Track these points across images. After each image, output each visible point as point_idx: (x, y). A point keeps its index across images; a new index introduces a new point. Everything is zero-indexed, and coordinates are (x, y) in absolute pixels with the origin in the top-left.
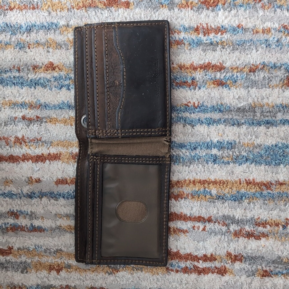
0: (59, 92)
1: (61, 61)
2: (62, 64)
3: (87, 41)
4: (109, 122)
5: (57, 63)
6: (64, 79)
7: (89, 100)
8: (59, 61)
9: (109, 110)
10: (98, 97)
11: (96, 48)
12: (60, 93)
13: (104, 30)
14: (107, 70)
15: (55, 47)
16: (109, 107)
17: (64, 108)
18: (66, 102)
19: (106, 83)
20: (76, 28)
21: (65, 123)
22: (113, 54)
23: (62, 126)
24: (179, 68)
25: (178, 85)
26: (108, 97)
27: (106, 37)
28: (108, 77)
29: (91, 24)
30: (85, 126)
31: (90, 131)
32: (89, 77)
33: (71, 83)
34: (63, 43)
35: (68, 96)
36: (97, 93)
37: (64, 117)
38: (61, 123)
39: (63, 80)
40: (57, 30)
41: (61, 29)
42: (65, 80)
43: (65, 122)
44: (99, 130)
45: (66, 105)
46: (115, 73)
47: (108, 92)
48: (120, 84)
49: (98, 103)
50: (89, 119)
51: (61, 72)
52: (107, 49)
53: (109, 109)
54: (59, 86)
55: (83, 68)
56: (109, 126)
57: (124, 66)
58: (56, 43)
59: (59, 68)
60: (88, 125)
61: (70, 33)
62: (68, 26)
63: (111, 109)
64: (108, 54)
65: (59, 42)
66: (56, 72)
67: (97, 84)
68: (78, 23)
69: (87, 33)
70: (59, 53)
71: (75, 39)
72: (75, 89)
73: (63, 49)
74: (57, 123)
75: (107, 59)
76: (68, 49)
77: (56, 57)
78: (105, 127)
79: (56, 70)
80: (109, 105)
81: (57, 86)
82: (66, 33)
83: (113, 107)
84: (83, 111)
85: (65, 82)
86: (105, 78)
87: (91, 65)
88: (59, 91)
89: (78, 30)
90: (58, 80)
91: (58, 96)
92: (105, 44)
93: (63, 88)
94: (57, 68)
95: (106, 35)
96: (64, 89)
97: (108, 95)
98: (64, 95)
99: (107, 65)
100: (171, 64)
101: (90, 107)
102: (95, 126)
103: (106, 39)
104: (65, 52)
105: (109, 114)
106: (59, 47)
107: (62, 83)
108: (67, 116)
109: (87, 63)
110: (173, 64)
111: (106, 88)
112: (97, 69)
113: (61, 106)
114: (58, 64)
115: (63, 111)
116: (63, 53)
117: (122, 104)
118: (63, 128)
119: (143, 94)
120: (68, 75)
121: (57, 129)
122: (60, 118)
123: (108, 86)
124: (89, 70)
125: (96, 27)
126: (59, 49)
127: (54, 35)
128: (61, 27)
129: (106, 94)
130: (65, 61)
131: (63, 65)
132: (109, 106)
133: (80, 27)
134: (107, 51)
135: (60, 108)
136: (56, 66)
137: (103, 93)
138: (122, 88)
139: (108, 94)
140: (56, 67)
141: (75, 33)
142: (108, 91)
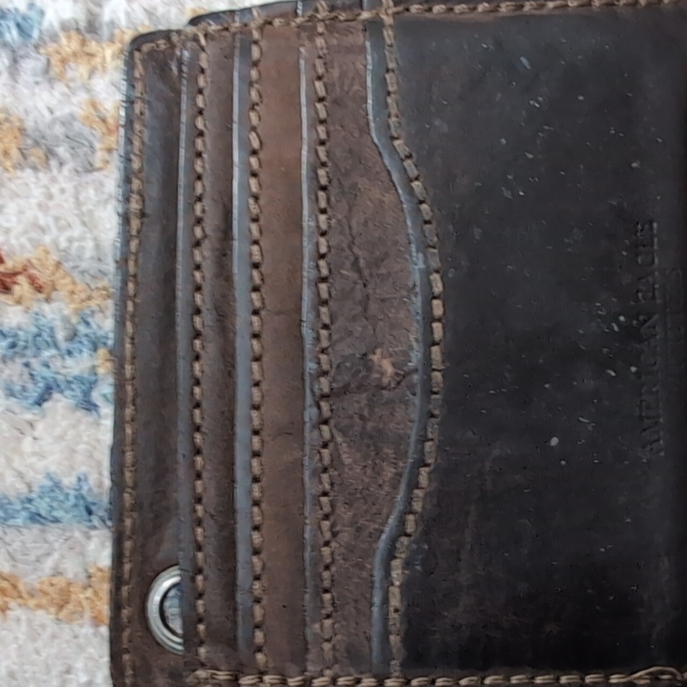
0: (31, 425)
1: (47, 239)
2: (54, 257)
3: (201, 112)
4: (328, 622)
5: (22, 247)
6: (64, 345)
7: (199, 476)
8: (34, 235)
9: (327, 544)
10: (256, 454)
11: (254, 152)
12: (40, 426)
13: (311, 39)
14: (323, 287)
15: (14, 153)
16: (326, 524)
17: (56, 521)
18: (68, 481)
19: (311, 366)
20: (139, 41)
21: (61, 607)
22: (363, 183)
23: (43, 626)
26: (327, 461)
27: (319, 85)
28: (324, 333)
29: (232, 12)
30: (173, 642)
31: (202, 673)
32: (207, 332)
33: (101, 371)
34: (59, 130)
35: (82, 447)
36: (256, 433)
37: (57, 573)
38: (39, 606)
39: (53, 352)
40: (27, 56)
41: (52, 47)
42: (70, 353)
43: (61, 600)
44: (262, 673)
45: (72, 501)
46: (373, 307)
47: (325, 428)
48: (402, 377)
49: (257, 494)
50: (200, 596)
51: (46, 308)
52: (323, 157)
53: (328, 535)
54: (30, 386)
55: (169, 278)
56: (327, 646)
57: (435, 263)
58: (22, 130)
59: (32, 280)
60: (190, 638)
61: (104, 69)
62: (93, 27)
63: (345, 537)
64: (334, 191)
65: (42, 127)
66: (19, 302)
67: (257, 377)
68: (150, 13)
69: (204, 64)
70: (37, 192)
71: (130, 102)
72: (120, 403)
73: (61, 164)
74: (12, 604)
75: (323, 218)
76: (90, 168)
77: (21, 212)
78: (299, 655)
79: (16, 288)
80: (327, 509)
81: (18, 388)
82: (79, 70)
83: (353, 523)
84: (159, 543)
85: (69, 361)
86: (307, 333)
87: (223, 255)
88: (29, 416)
89: (151, 53)
90: (29, 352)
91: (27, 445)
92: (312, 127)
93: (56, 396)
94: (21, 279)
95: (321, 70)
96: (60, 404)
97: (325, 446)
98: (61, 438)
99: (322, 256)
101: (208, 522)
102: (232, 643)
103: (322, 93)
104: (69, 186)
105: (327, 568)
106: (36, 155)
107: (48, 366)
108: (72, 568)
109: (198, 244)
111: (309, 399)
112: (257, 281)
113: (42, 506)
114: (30, 254)
115: (53, 533)
116: (63, 191)
117: (417, 506)
118: (46, 635)
120: (88, 324)
121: (16, 638)
122: (30, 579)
123: (326, 390)
124: (207, 289)
125: (261, 29)
126: (35, 168)
127: (11, 82)
128: (54, 38)
129: (310, 436)
130: (70, 241)
131: (58, 265)
132: (326, 517)
133: (167, 35)
134: (324, 165)
135: (36, 517)
136: (19, 268)
137: (292, 431)
138: (417, 400)
139: (327, 435)
140: (16, 274)
141: (130, 65)
142: (326, 422)
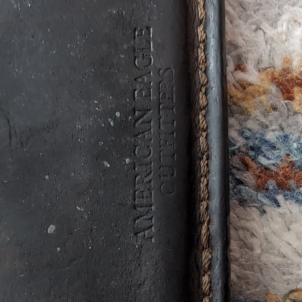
24: (273, 88)
25: (272, 184)
100: (231, 67)
110: (240, 67)
119: (51, 229)
